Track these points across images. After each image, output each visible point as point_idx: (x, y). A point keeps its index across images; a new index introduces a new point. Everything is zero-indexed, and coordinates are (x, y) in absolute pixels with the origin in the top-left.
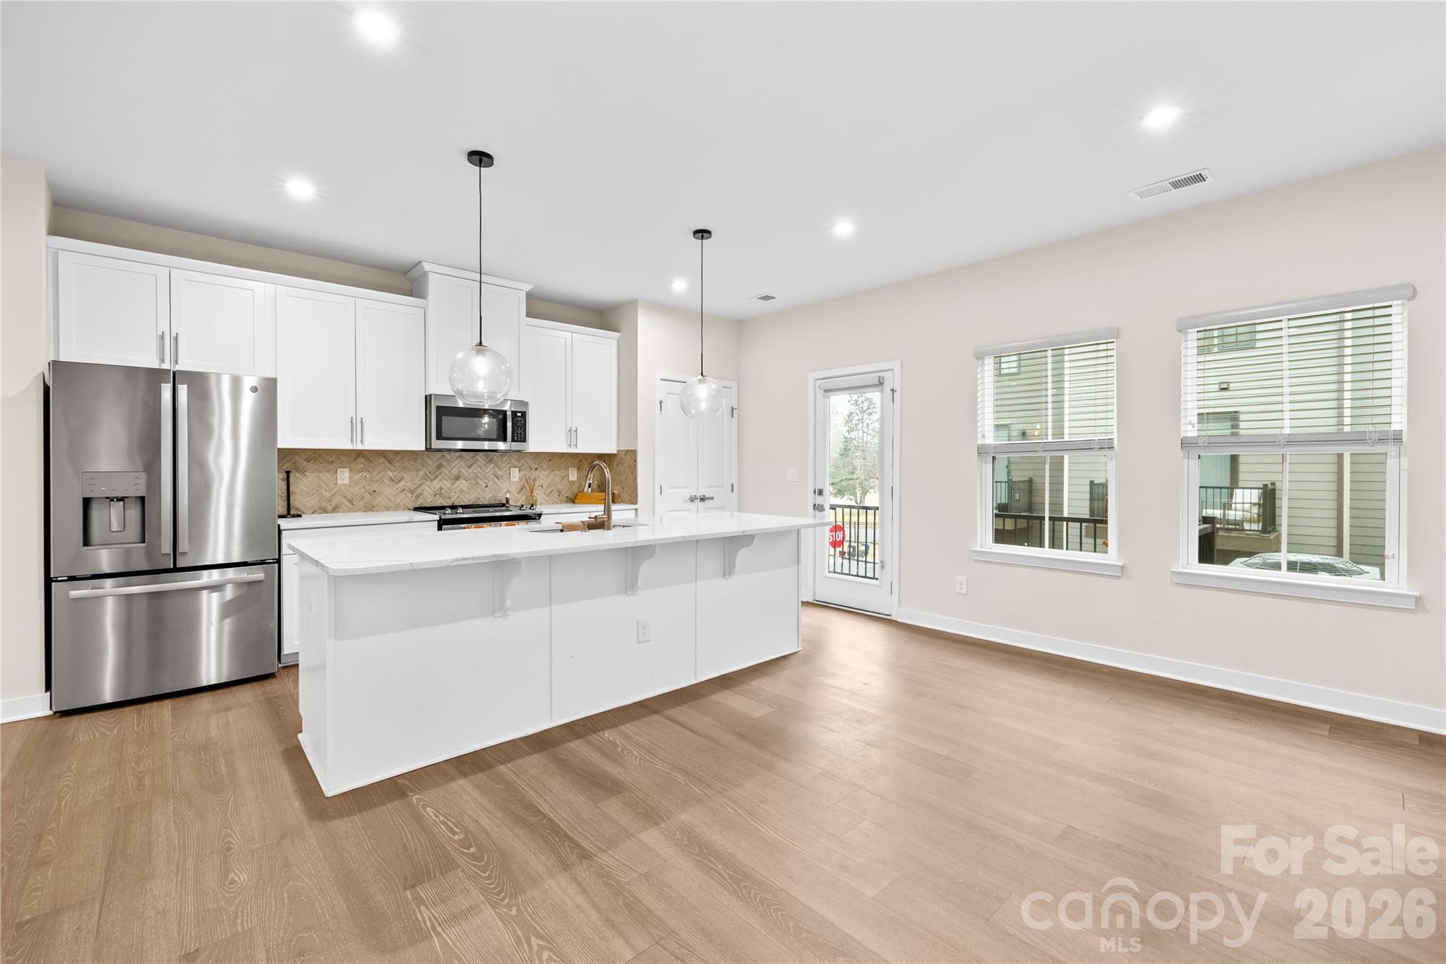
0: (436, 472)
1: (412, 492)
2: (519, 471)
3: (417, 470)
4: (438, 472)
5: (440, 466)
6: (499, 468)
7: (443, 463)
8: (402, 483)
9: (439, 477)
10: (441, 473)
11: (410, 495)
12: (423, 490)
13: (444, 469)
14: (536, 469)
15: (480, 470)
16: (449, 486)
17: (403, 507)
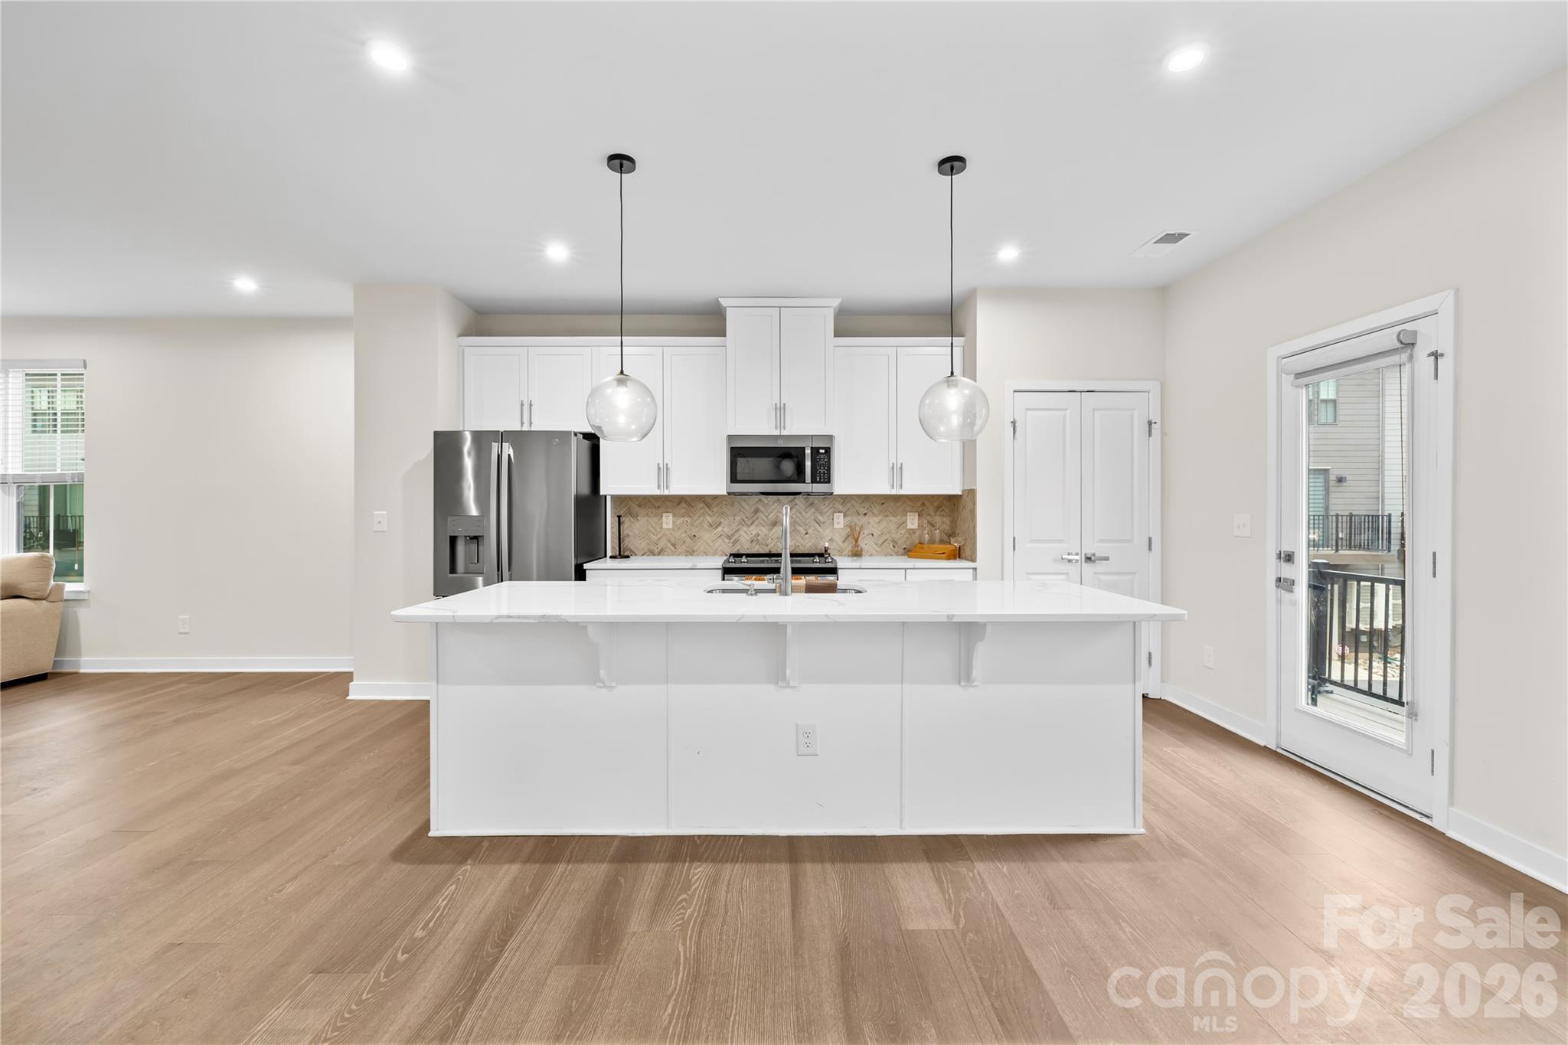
0: (753, 517)
1: (729, 538)
2: (844, 517)
3: (735, 515)
4: (755, 518)
5: (757, 511)
6: (821, 513)
7: (760, 507)
8: (720, 528)
9: (756, 523)
10: (757, 518)
11: (727, 541)
12: (740, 536)
13: (760, 514)
14: (865, 514)
15: (799, 515)
16: (767, 532)
17: (720, 553)
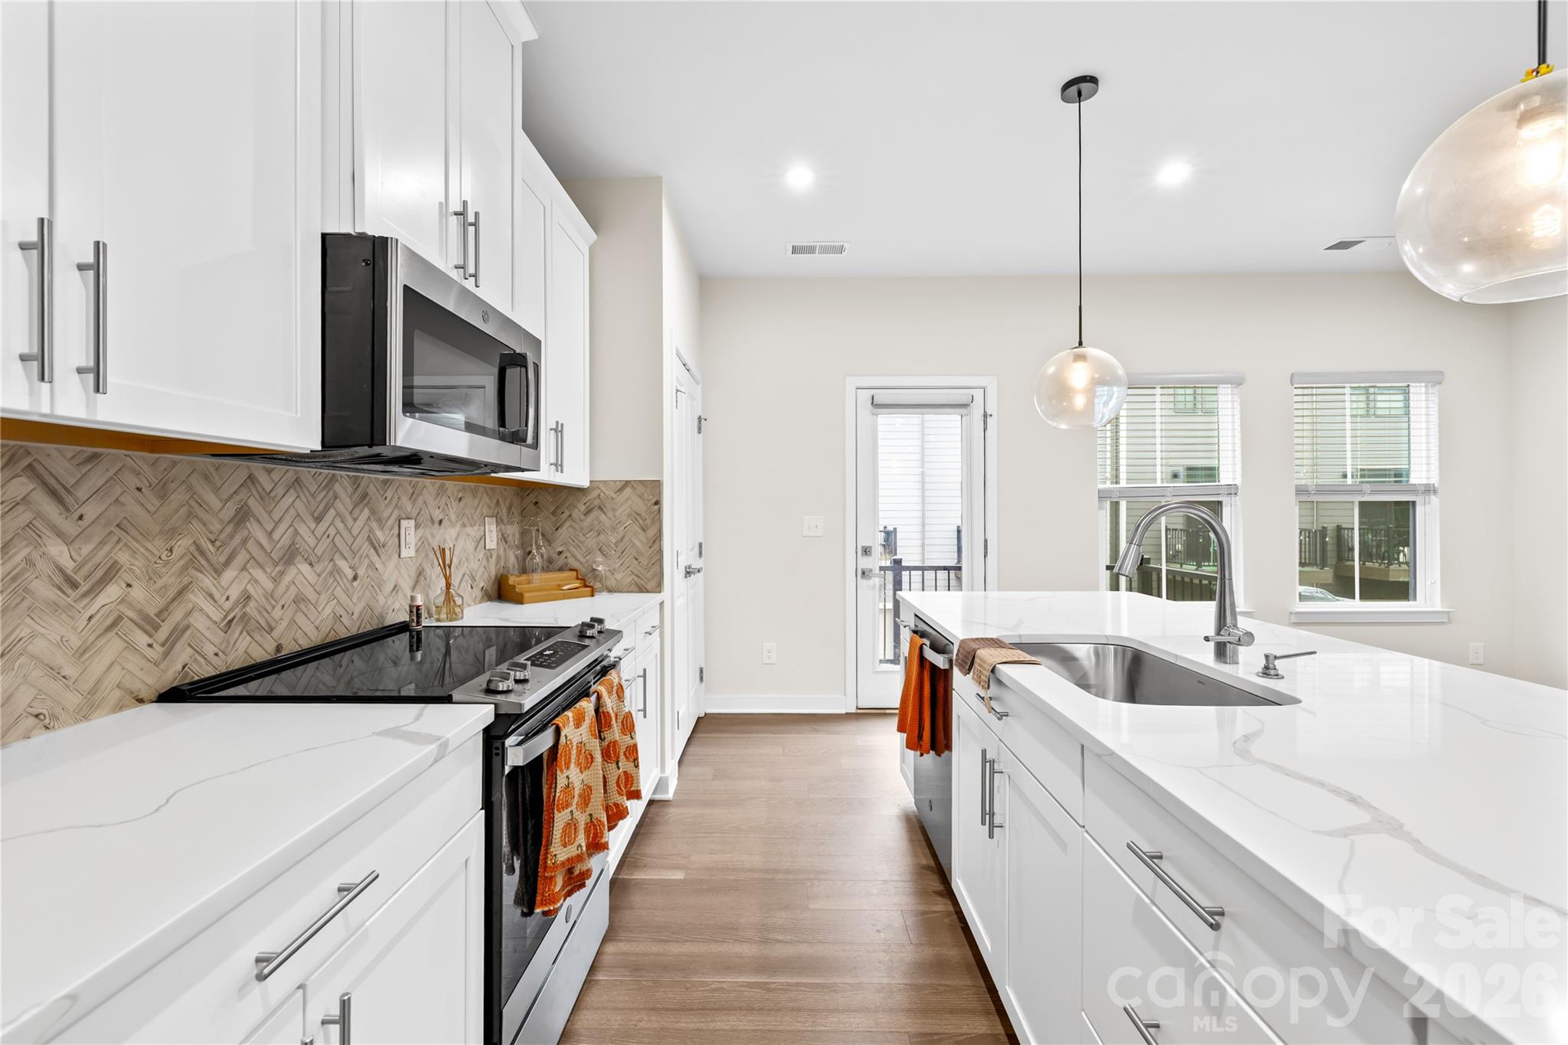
0: (231, 537)
1: (149, 625)
2: (417, 527)
3: (172, 533)
4: (237, 539)
5: (242, 516)
6: (380, 521)
7: (252, 502)
8: (113, 592)
9: (241, 557)
10: (245, 541)
11: (142, 639)
12: (189, 614)
13: (252, 526)
14: (440, 523)
15: (340, 526)
16: (268, 585)
17: (117, 693)
